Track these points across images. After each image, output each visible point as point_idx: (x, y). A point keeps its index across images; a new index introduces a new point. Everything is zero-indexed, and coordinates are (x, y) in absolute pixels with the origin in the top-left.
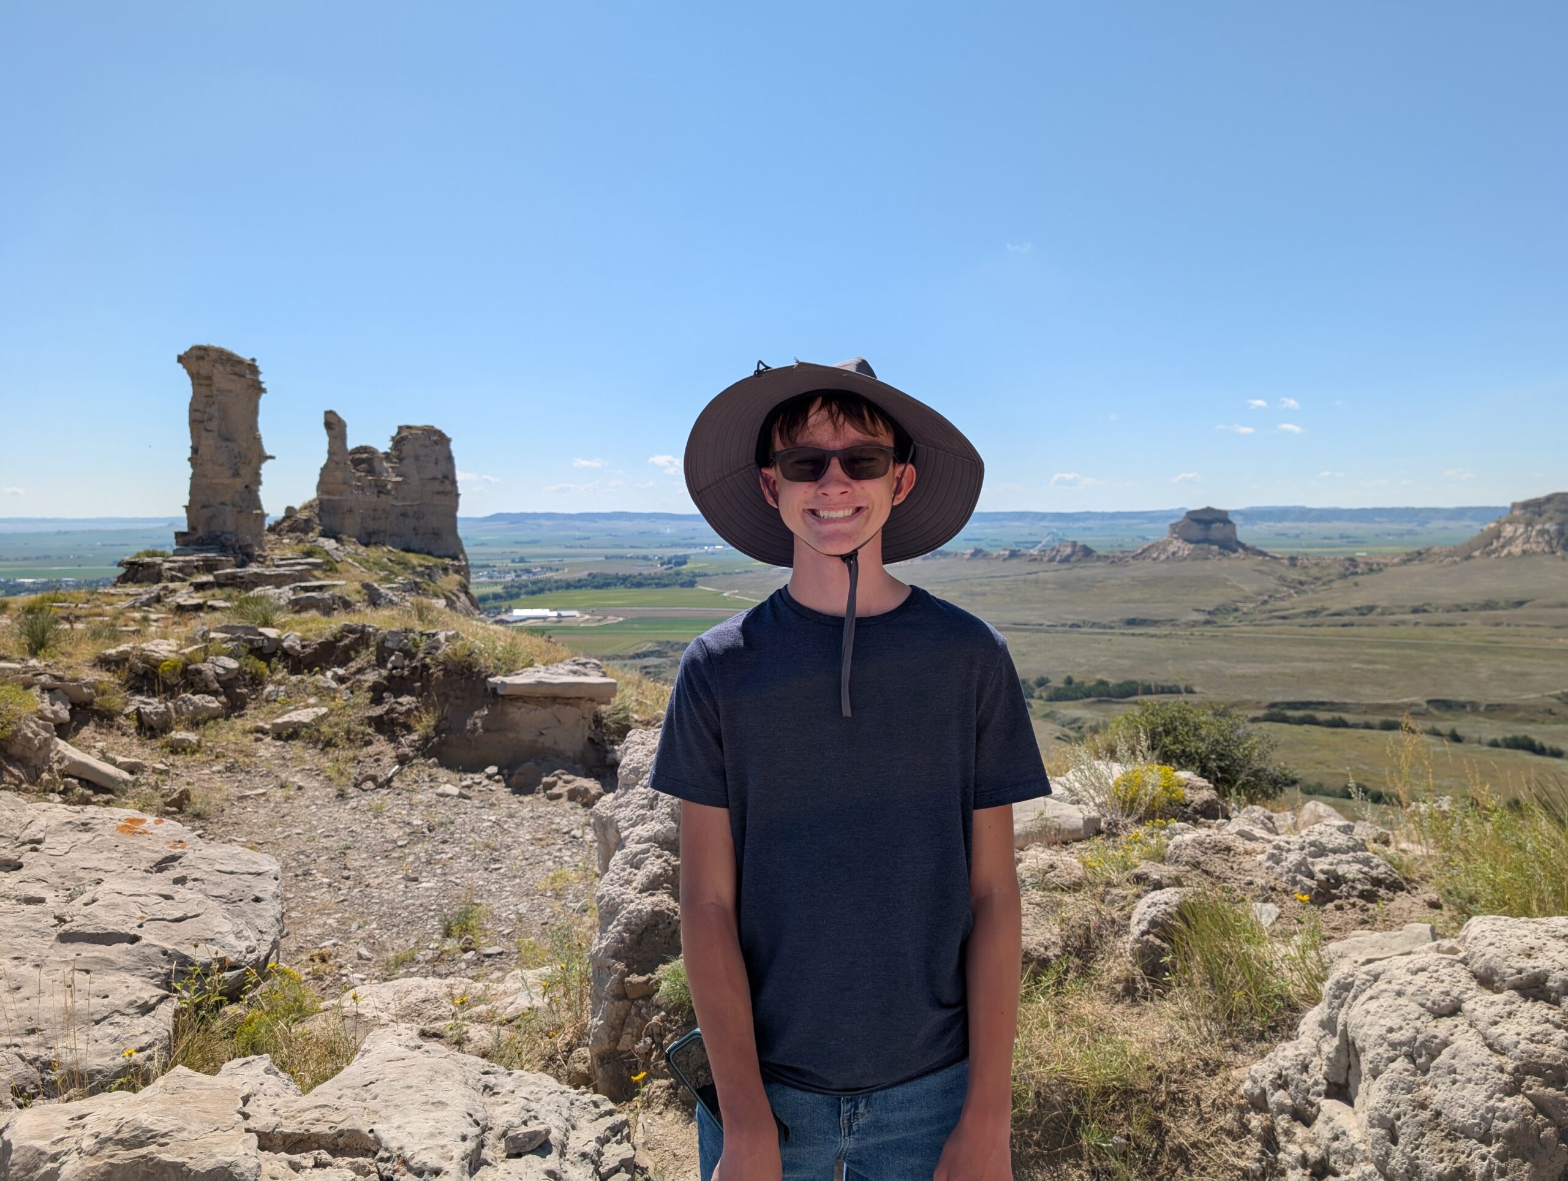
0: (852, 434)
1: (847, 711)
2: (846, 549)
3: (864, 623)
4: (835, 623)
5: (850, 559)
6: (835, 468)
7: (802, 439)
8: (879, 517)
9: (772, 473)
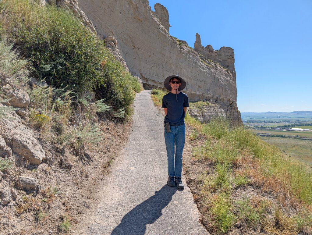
0: (177, 80)
1: (177, 101)
2: (176, 89)
3: (178, 94)
4: (175, 94)
5: (176, 90)
6: (176, 83)
7: (173, 80)
8: (178, 87)
9: (170, 83)
